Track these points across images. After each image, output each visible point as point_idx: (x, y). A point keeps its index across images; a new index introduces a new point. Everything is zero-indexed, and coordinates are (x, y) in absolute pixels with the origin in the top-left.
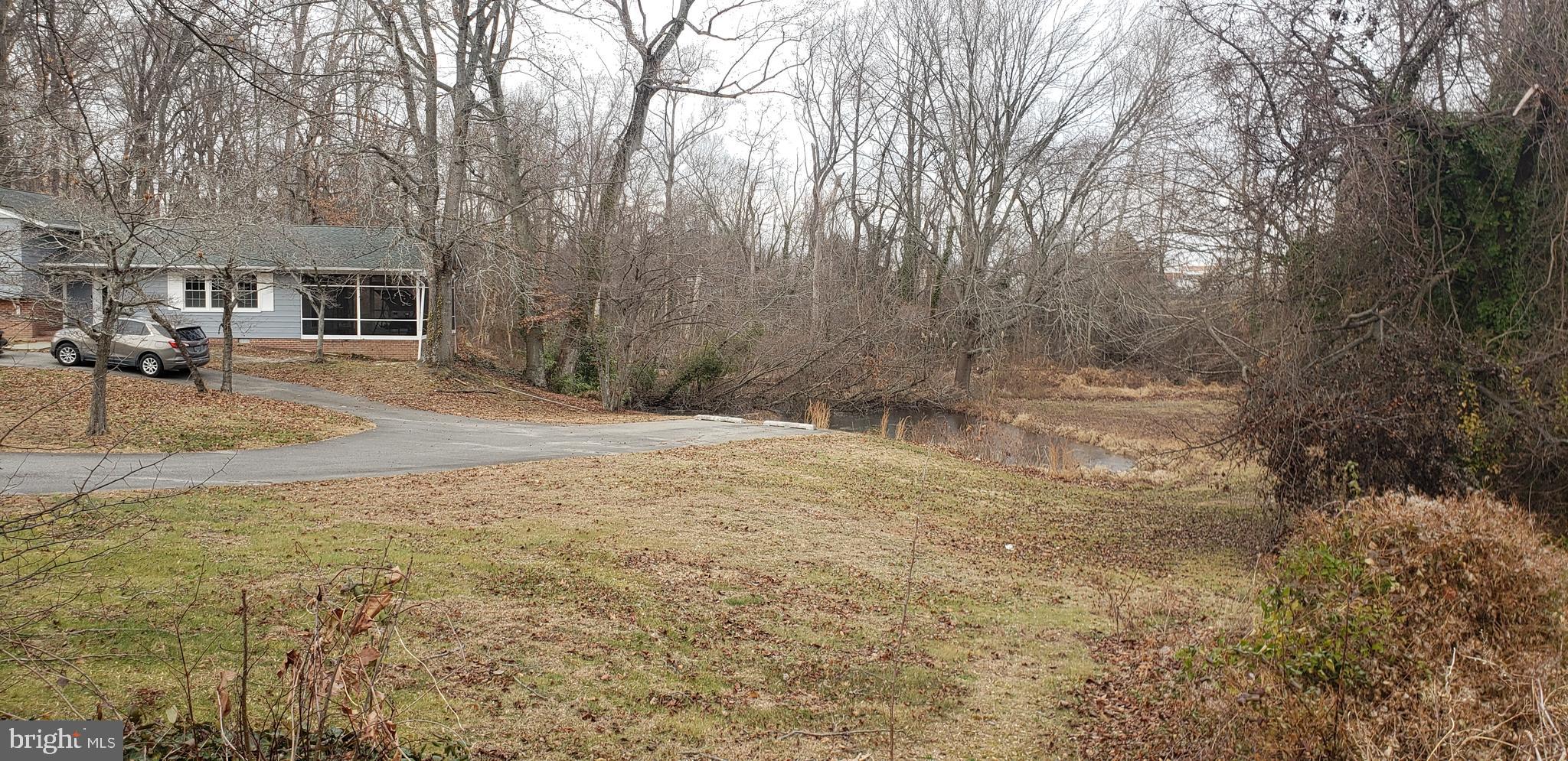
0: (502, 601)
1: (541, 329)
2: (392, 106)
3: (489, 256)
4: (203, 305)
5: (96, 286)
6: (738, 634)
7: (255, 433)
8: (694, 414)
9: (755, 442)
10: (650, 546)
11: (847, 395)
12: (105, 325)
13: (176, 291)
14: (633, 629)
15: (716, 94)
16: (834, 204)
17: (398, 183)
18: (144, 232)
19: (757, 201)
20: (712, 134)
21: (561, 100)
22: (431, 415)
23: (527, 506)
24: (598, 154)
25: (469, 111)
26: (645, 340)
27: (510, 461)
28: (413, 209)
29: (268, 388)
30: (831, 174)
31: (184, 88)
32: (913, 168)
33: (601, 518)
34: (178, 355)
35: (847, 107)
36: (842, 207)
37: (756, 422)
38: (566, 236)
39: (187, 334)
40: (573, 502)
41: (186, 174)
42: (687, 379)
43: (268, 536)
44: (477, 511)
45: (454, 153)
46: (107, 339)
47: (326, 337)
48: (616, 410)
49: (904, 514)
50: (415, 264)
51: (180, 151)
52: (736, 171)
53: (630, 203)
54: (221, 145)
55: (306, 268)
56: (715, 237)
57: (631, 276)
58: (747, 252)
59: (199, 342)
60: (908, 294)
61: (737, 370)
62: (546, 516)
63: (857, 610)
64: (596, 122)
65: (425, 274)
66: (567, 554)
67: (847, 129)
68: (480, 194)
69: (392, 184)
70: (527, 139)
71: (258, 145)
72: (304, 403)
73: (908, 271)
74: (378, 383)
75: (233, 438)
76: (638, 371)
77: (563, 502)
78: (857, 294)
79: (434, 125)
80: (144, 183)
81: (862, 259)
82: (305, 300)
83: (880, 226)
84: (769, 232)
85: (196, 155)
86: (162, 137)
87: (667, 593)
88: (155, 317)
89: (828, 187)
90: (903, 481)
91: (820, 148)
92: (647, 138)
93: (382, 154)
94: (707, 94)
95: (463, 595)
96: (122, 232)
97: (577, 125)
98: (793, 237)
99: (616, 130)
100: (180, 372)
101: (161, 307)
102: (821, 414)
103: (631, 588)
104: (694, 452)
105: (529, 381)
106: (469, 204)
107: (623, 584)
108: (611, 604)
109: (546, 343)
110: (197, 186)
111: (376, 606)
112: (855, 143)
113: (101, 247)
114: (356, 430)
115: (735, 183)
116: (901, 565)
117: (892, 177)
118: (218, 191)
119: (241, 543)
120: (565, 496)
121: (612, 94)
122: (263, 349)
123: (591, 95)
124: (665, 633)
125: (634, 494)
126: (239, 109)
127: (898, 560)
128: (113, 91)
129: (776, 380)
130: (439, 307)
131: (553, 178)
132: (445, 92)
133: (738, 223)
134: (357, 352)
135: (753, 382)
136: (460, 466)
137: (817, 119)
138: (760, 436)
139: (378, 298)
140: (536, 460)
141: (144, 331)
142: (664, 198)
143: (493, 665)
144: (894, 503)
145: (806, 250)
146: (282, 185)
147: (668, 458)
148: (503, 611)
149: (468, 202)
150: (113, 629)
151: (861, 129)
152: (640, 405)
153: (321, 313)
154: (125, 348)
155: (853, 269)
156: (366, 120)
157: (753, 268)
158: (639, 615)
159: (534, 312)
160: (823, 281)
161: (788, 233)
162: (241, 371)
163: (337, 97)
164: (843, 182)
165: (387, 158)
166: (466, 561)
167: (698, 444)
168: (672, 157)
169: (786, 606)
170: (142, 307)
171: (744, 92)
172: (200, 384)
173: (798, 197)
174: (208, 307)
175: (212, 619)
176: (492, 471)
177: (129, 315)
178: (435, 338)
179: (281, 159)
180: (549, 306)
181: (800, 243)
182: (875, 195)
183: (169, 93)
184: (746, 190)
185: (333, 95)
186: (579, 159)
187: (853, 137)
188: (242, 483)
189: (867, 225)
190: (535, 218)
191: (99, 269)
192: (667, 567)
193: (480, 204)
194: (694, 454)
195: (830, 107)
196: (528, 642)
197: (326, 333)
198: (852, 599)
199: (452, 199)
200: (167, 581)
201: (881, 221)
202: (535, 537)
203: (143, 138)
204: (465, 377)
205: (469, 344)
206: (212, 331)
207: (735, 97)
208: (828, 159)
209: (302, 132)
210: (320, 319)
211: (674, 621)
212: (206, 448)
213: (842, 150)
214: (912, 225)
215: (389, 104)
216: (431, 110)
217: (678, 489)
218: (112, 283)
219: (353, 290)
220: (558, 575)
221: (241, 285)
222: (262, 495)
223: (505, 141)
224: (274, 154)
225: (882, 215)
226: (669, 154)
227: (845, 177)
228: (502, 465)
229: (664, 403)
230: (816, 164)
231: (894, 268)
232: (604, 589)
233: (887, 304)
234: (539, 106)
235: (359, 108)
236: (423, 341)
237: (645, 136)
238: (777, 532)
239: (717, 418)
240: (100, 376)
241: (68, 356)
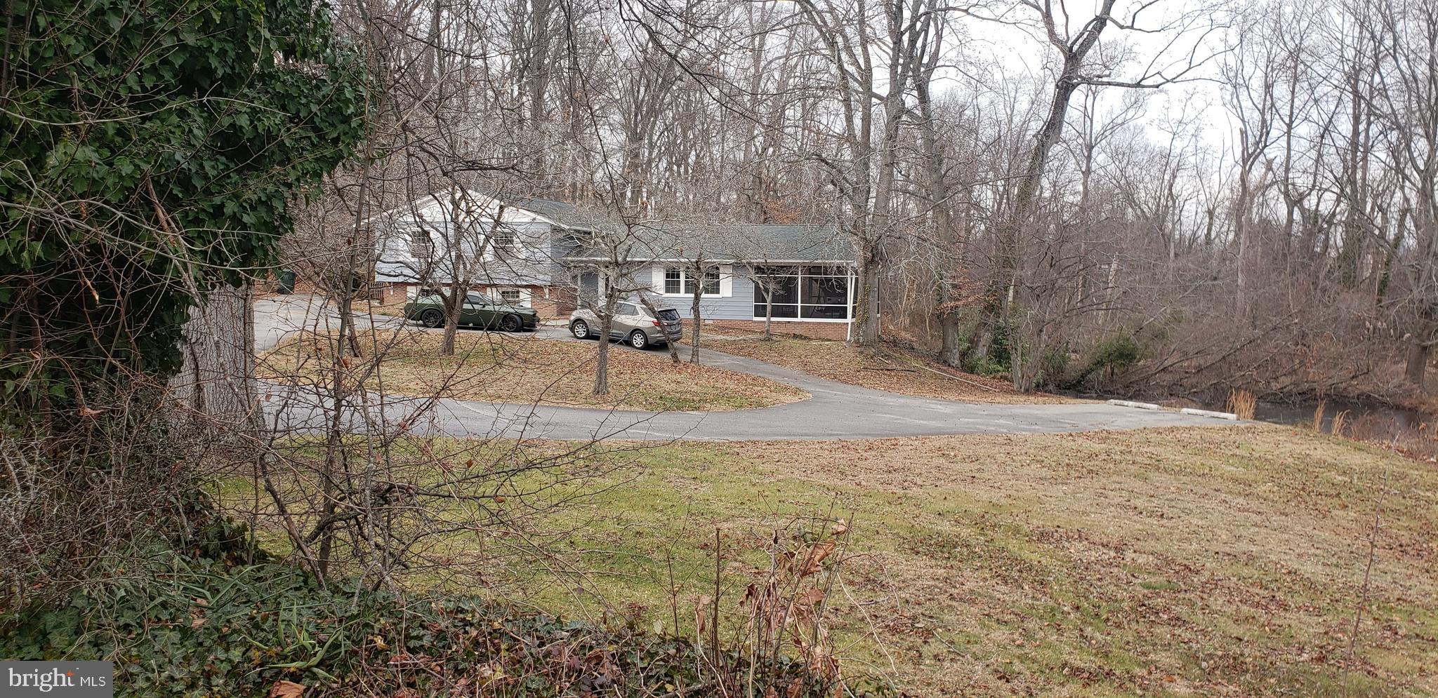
0: (922, 561)
1: (957, 314)
2: (833, 117)
3: (912, 247)
4: (679, 292)
5: (601, 275)
6: (1153, 618)
7: (716, 399)
8: (1107, 399)
9: (1172, 430)
10: (1062, 524)
11: (1275, 386)
12: (608, 307)
13: (658, 279)
14: (1044, 601)
15: (1138, 85)
16: (1264, 188)
17: (835, 185)
18: (638, 230)
19: (1178, 188)
20: (1131, 124)
21: (983, 101)
22: (858, 388)
23: (942, 476)
24: (1017, 149)
25: (900, 117)
26: (1058, 326)
27: (927, 434)
28: (848, 208)
29: (726, 361)
30: (1261, 158)
31: (667, 112)
32: (1357, 149)
33: (1013, 493)
34: (659, 332)
35: (1281, 90)
36: (1274, 192)
37: (1173, 410)
38: (983, 227)
39: (665, 315)
40: (986, 475)
41: (667, 183)
42: (1100, 364)
43: (726, 485)
44: (899, 477)
45: (884, 156)
46: (609, 317)
47: (773, 319)
48: (1027, 392)
49: (1341, 513)
50: (847, 257)
51: (663, 164)
52: (1157, 159)
53: (1047, 194)
54: (694, 158)
55: (759, 260)
56: (1132, 224)
57: (1046, 264)
58: (1167, 238)
59: (675, 322)
60: (1350, 281)
61: (1153, 356)
62: (961, 487)
63: (1285, 607)
64: (1016, 120)
65: (855, 264)
66: (981, 523)
67: (1281, 112)
68: (905, 192)
69: (830, 187)
70: (950, 139)
71: (722, 156)
72: (755, 375)
73: (1349, 257)
74: (814, 360)
75: (699, 401)
76: (1050, 355)
77: (977, 475)
78: (1288, 281)
79: (869, 132)
80: (637, 193)
81: (1295, 243)
82: (757, 287)
83: (1317, 209)
84: (1191, 217)
85: (675, 168)
86: (650, 153)
87: (1079, 571)
88: (643, 301)
89: (1257, 172)
90: (1340, 478)
91: (1249, 132)
92: (1067, 132)
93: (823, 160)
94: (1129, 86)
95: (888, 551)
96: (622, 231)
97: (999, 123)
98: (1217, 223)
99: (1036, 126)
100: (661, 346)
101: (648, 293)
102: (1245, 404)
103: (1044, 562)
104: (1106, 436)
105: (945, 362)
106: (895, 202)
107: (1035, 557)
108: (1025, 575)
109: (961, 328)
110: (675, 193)
111: (821, 552)
112: (1290, 126)
113: (606, 244)
114: (796, 399)
115: (1154, 171)
116: (1337, 566)
117: (1332, 159)
118: (691, 197)
119: (705, 490)
120: (979, 470)
121: (1032, 92)
122: (723, 328)
123: (1013, 94)
124: (1078, 608)
125: (1045, 473)
126: (708, 127)
127: (1334, 560)
128: (616, 118)
129: (1195, 368)
130: (867, 293)
131: (974, 174)
132: (879, 102)
133: (1158, 210)
134: (797, 333)
135: (1170, 369)
136: (882, 435)
137: (1247, 104)
138: (1177, 424)
139: (816, 286)
140: (951, 435)
141: (634, 312)
142: (1081, 188)
143: (914, 618)
144: (1329, 500)
145: (1231, 236)
146: (742, 191)
147: (1080, 441)
148: (922, 570)
149: (895, 200)
150: (611, 552)
151: (1296, 111)
152: (1051, 387)
153: (769, 299)
154: (621, 326)
155: (1285, 255)
156: (810, 131)
157: (1172, 255)
158: (1051, 588)
159: (951, 298)
160: (1250, 269)
161: (1211, 218)
162: (706, 346)
163: (787, 112)
164: (1275, 166)
165: (827, 163)
166: (889, 521)
167: (1111, 429)
168: (1090, 148)
169: (1205, 596)
170: (635, 293)
171: (1168, 81)
172: (675, 356)
173: (1223, 182)
174: (682, 294)
175: (683, 550)
176: (910, 442)
177: (625, 299)
178: (863, 320)
179: (740, 168)
180: (964, 293)
181: (1225, 229)
182: (1311, 178)
183: (656, 117)
184: (1167, 177)
185: (783, 111)
186: (998, 155)
187: (1287, 121)
188: (706, 439)
189: (1303, 210)
190: (954, 212)
191: (605, 262)
192: (1080, 546)
193: (905, 201)
194: (1107, 438)
195: (1262, 91)
196: (943, 598)
197: (773, 315)
198: (1280, 596)
199: (881, 197)
200: (650, 517)
201: (1318, 205)
202: (951, 505)
203: (637, 156)
204: (888, 357)
205: (891, 327)
206: (685, 313)
207: (1157, 87)
208: (1258, 143)
209: (758, 144)
210: (769, 304)
211: (1087, 598)
212: (678, 408)
213: (1274, 134)
214: (1356, 206)
215: (832, 118)
216: (867, 119)
217: (1090, 472)
218: (612, 273)
219: (796, 279)
220: (974, 542)
221: (708, 275)
222: (722, 450)
223: (930, 142)
224: (735, 164)
225: (1319, 199)
226: (1087, 146)
227: (1278, 160)
228: (920, 437)
229: (1076, 387)
230: (1245, 149)
231: (1333, 254)
232: (1017, 560)
233: (1324, 290)
234: (963, 108)
235: (804, 121)
236: (852, 324)
237: (1064, 130)
238: (1194, 521)
239: (1131, 403)
240: (603, 348)
241: (581, 332)
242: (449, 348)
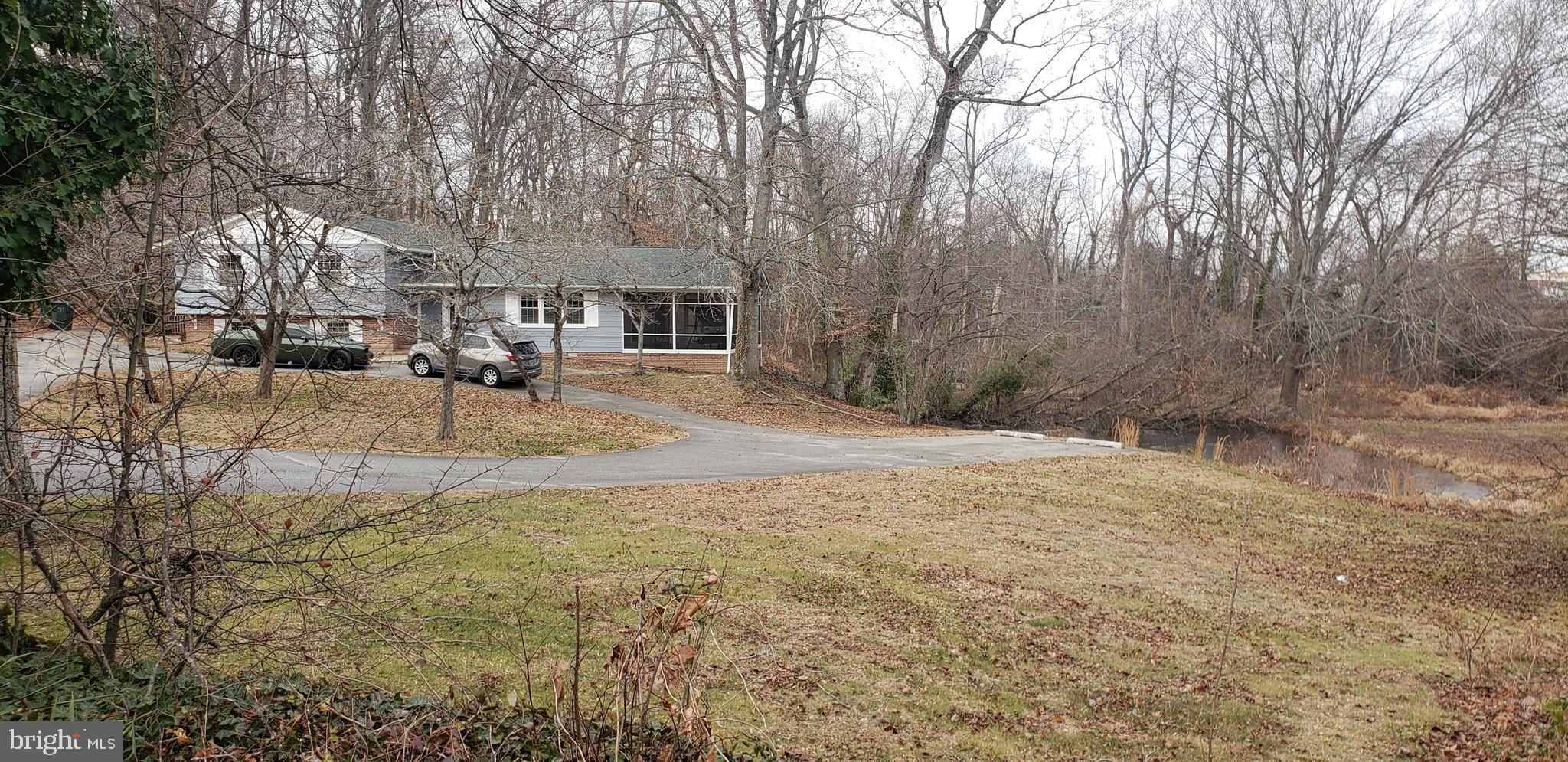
0: (806, 608)
1: (841, 343)
2: (705, 130)
3: (793, 273)
4: (536, 321)
5: (445, 304)
6: (1041, 657)
7: (582, 440)
8: (992, 430)
9: (1058, 460)
10: (949, 562)
11: (1159, 412)
12: (453, 339)
13: (512, 308)
14: (932, 644)
15: (1020, 102)
16: (1144, 210)
17: (710, 205)
18: (487, 254)
19: (1062, 210)
20: (1013, 143)
21: (863, 118)
22: (739, 425)
23: (828, 516)
24: (899, 169)
25: (776, 133)
26: (942, 355)
27: (811, 472)
28: (724, 229)
29: (593, 398)
30: (1142, 179)
31: (520, 120)
32: (1233, 171)
33: (899, 531)
34: (514, 367)
35: (1160, 110)
36: (1154, 214)
37: (1059, 439)
38: (865, 252)
39: (521, 348)
40: (871, 513)
41: (521, 200)
42: (985, 393)
43: (593, 537)
44: (782, 519)
45: (761, 174)
46: (454, 351)
47: (645, 351)
48: (913, 424)
49: (1222, 540)
50: (725, 282)
51: (516, 179)
52: (1039, 180)
53: (929, 217)
54: (551, 172)
55: (628, 286)
56: (1015, 248)
57: (929, 290)
58: (1050, 262)
59: (533, 356)
60: (1228, 304)
61: (1038, 385)
62: (845, 527)
63: (1170, 638)
64: (897, 138)
65: (734, 291)
66: (867, 565)
67: (1160, 132)
68: (785, 213)
69: (705, 206)
70: (830, 157)
71: (584, 171)
72: (625, 413)
73: (1227, 281)
74: (691, 395)
75: (562, 444)
76: (935, 385)
77: (863, 514)
78: (1170, 306)
79: (744, 148)
80: (486, 210)
81: (1176, 267)
82: (627, 317)
83: (1196, 232)
84: (1074, 241)
85: (530, 182)
86: (501, 166)
87: (967, 610)
88: (495, 333)
89: (1138, 194)
90: (1221, 504)
91: (1130, 153)
92: (949, 151)
93: (696, 178)
94: (1010, 103)
95: (769, 600)
96: (468, 254)
97: (879, 141)
98: (1100, 246)
99: (917, 145)
100: (517, 383)
101: (501, 323)
102: (1130, 432)
103: (931, 602)
104: (992, 468)
105: (829, 394)
106: (775, 223)
107: (922, 598)
108: (911, 617)
109: (845, 357)
110: (531, 212)
111: (693, 606)
112: (1169, 146)
113: (450, 269)
114: (672, 439)
115: (1037, 192)
116: (1218, 594)
117: (1209, 180)
118: (549, 215)
119: (569, 543)
120: (864, 508)
121: (913, 109)
122: (589, 362)
123: (893, 111)
124: (966, 650)
125: (932, 508)
126: (567, 138)
127: (1216, 588)
128: (461, 126)
129: (1080, 395)
130: (747, 323)
131: (855, 195)
132: (754, 115)
133: (1041, 233)
134: (673, 365)
135: (1056, 397)
136: (765, 475)
137: (1127, 124)
138: (1063, 454)
139: (692, 314)
140: (836, 471)
141: (485, 345)
142: (963, 210)
143: (797, 670)
144: (1211, 527)
145: (1114, 260)
146: (606, 209)
147: (966, 474)
148: (805, 617)
149: (774, 221)
150: (460, 617)
151: (1174, 132)
152: (937, 418)
153: (640, 329)
154: (471, 361)
155: (1166, 279)
156: (681, 145)
157: (1056, 279)
158: (939, 630)
159: (835, 327)
160: (1133, 293)
161: (1094, 241)
162: (570, 382)
163: (655, 124)
164: (1155, 188)
165: (700, 181)
166: (772, 567)
167: (997, 460)
168: (973, 168)
169: (1093, 631)
170: (485, 323)
171: (1049, 99)
172: (533, 394)
173: (1105, 204)
174: (541, 324)
175: (543, 612)
176: (794, 481)
177: (473, 331)
178: (743, 352)
179: (605, 184)
180: (848, 321)
181: (1108, 252)
182: (1190, 200)
183: (507, 126)
184: (1050, 199)
185: (651, 123)
186: (879, 175)
187: (1166, 142)
188: (570, 486)
189: (1182, 232)
190: (836, 235)
191: (449, 288)
192: (967, 584)
193: (784, 223)
194: (993, 470)
195: (1141, 110)
196: (828, 647)
197: (645, 347)
198: (1165, 627)
199: (760, 219)
200: (505, 576)
201: (1197, 228)
202: (836, 546)
203: (485, 169)
204: (770, 390)
205: (773, 358)
206: (545, 346)
207: (1039, 104)
208: (1138, 164)
209: (623, 158)
210: (640, 334)
211: (975, 639)
212: (538, 453)
213: (1154, 155)
214: (1232, 231)
215: (704, 132)
216: (741, 134)
217: (977, 506)
218: (458, 301)
219: (669, 307)
220: (859, 585)
221: (570, 302)
222: (588, 498)
223: (809, 160)
224: (598, 179)
225: (1198, 221)
226: (969, 166)
227: (1158, 182)
228: (804, 475)
229: (961, 418)
230: (1126, 170)
231: (1212, 277)
232: (903, 602)
233: (1204, 315)
234: (843, 124)
235: (674, 134)
236: (732, 355)
237: (946, 149)
238: (1082, 554)
239: (1016, 433)
240: (448, 387)
241: (422, 369)
242: (265, 389)
